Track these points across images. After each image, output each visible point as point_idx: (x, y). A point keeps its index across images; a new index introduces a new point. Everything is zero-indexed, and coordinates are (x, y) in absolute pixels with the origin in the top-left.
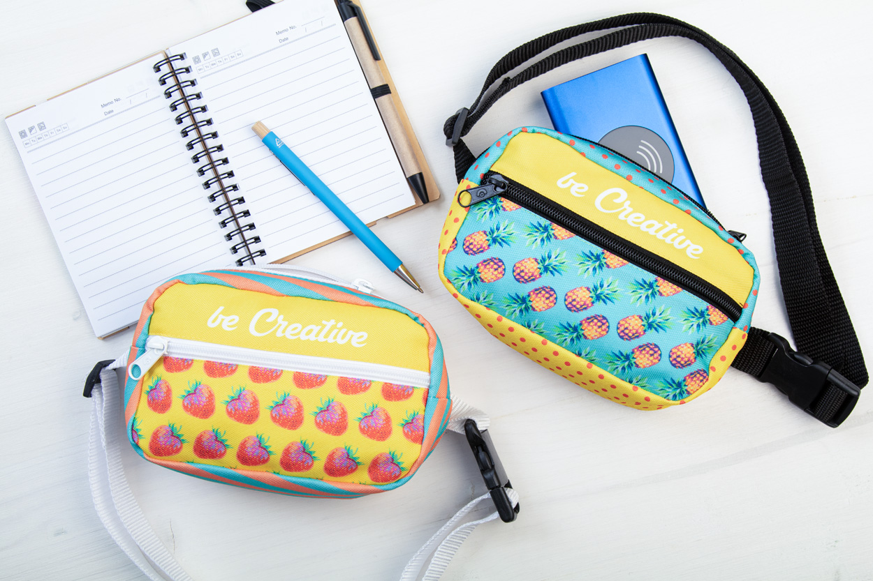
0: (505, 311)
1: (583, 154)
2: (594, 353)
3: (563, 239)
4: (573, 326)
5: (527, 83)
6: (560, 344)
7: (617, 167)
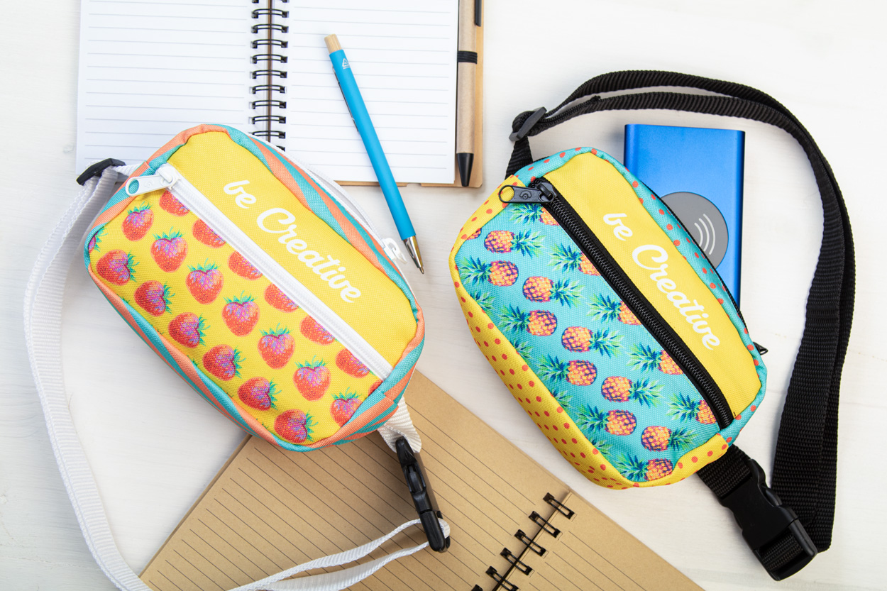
0: (500, 320)
1: (641, 200)
2: (569, 399)
3: (587, 273)
4: (560, 363)
5: (614, 112)
6: (540, 376)
7: (670, 227)
